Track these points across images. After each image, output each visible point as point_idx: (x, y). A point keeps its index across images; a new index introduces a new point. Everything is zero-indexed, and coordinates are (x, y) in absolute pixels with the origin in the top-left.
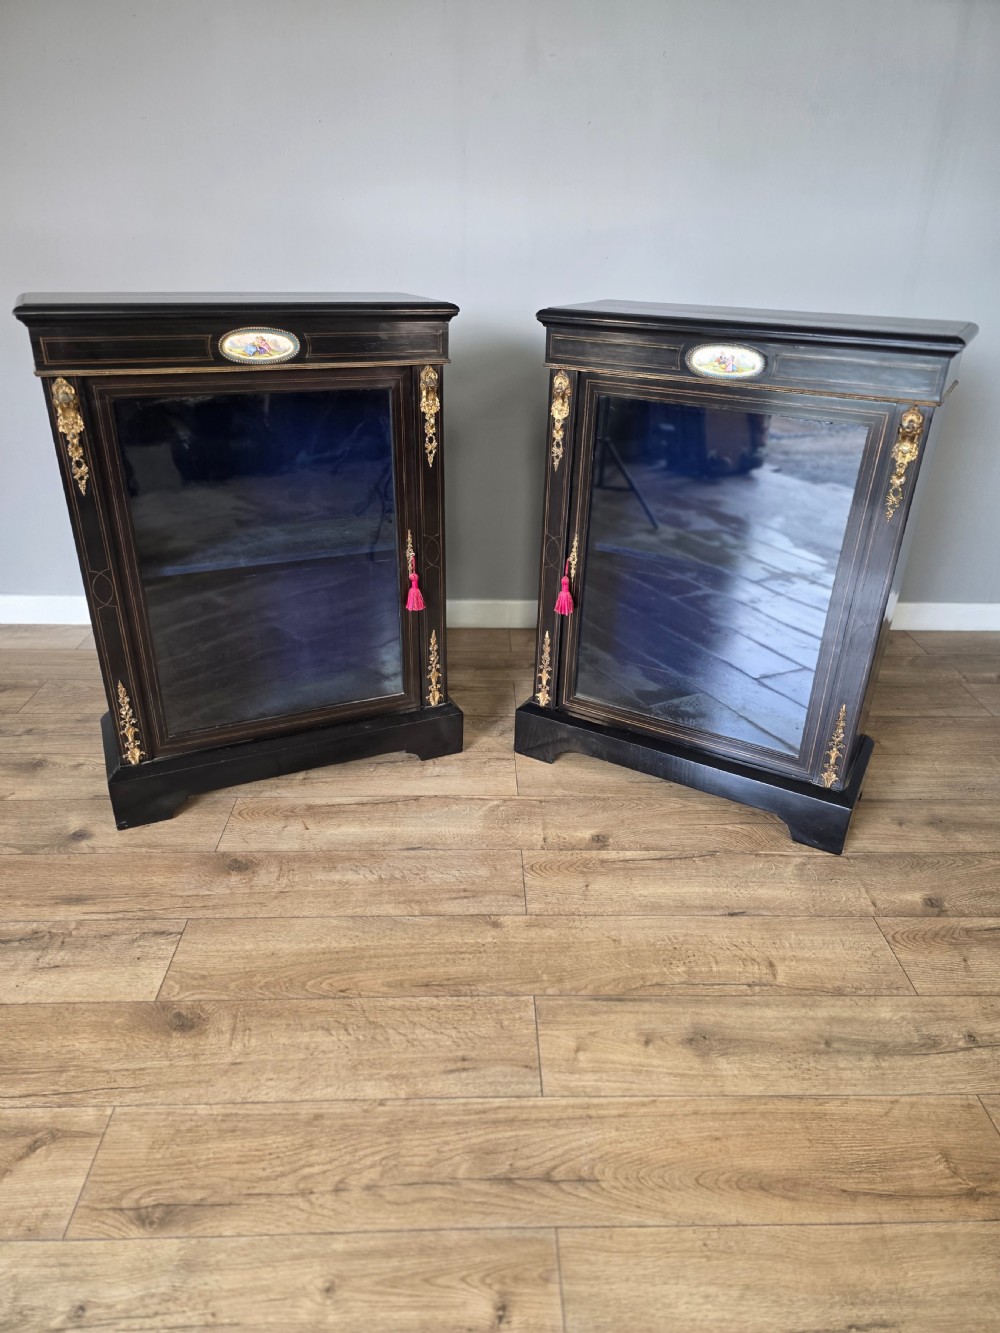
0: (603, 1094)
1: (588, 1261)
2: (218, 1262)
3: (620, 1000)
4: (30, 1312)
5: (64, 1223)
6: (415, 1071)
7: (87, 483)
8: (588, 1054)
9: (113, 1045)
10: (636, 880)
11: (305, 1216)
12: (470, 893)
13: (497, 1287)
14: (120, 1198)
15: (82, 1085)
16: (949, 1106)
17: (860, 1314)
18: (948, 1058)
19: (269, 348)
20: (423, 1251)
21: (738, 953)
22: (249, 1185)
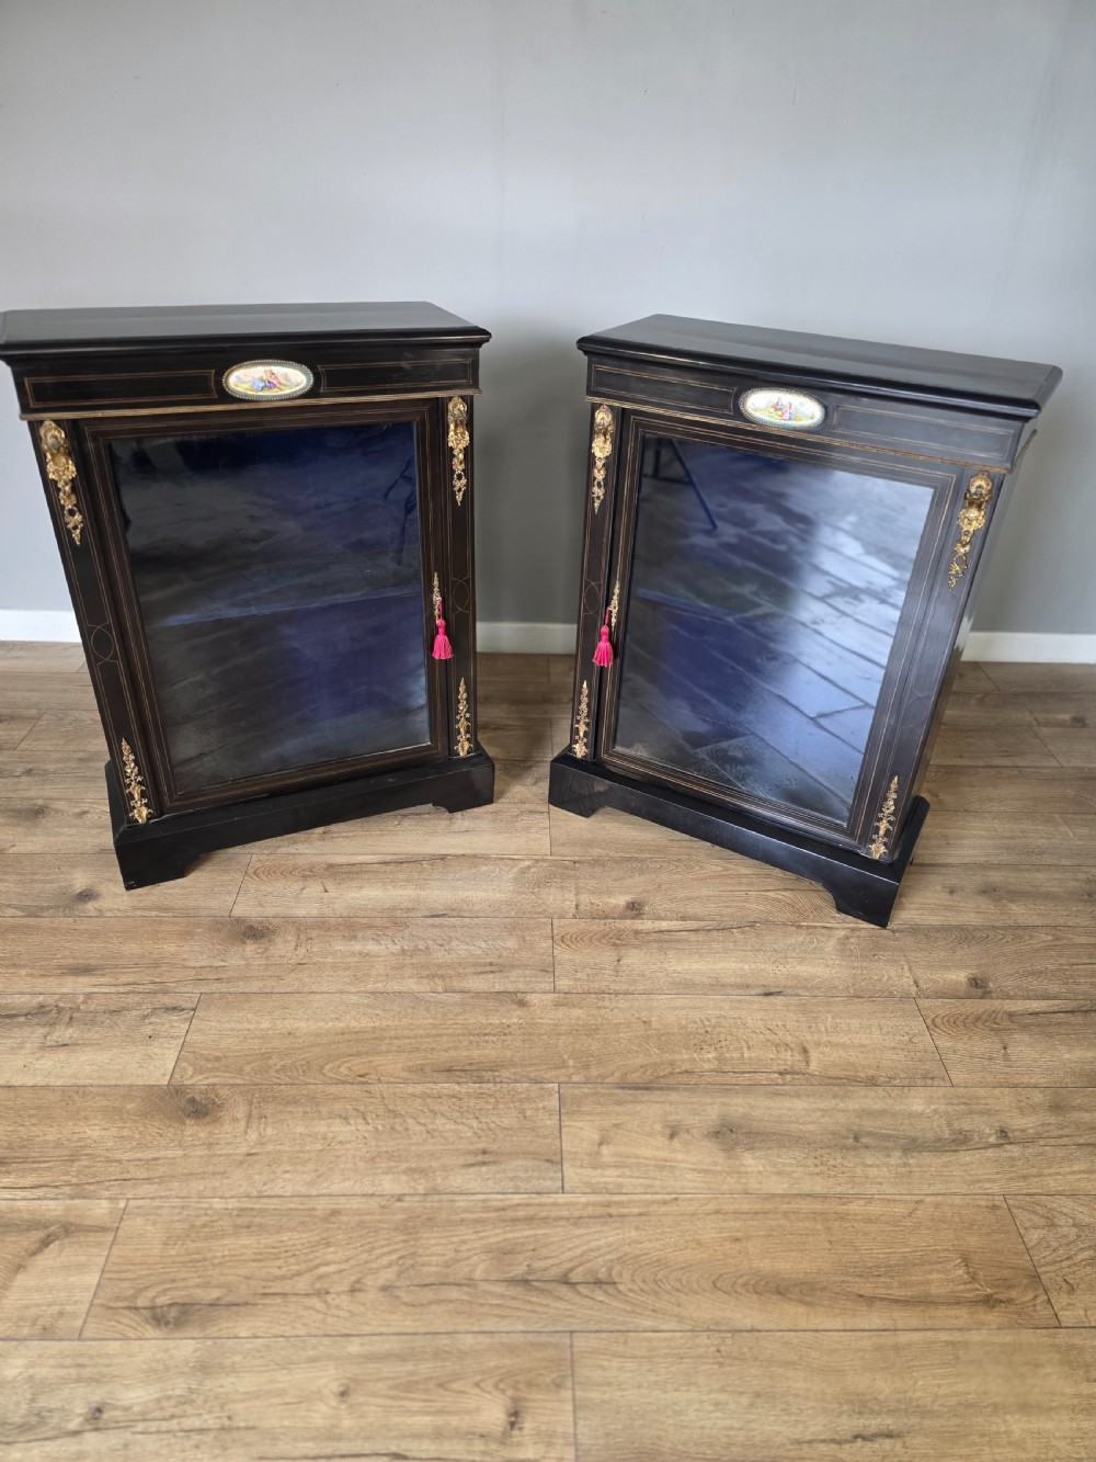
0: (624, 1191)
1: (602, 1367)
2: (234, 1363)
3: (647, 1089)
4: (48, 1414)
5: (79, 1323)
6: (435, 1164)
7: (81, 533)
8: (611, 1147)
9: (126, 1133)
10: (671, 954)
11: (321, 1316)
12: (495, 968)
13: (510, 1392)
14: (135, 1296)
15: (94, 1176)
16: (973, 1206)
17: (867, 1423)
18: (978, 1155)
19: (279, 383)
20: (438, 1354)
21: (772, 1037)
22: (265, 1284)
